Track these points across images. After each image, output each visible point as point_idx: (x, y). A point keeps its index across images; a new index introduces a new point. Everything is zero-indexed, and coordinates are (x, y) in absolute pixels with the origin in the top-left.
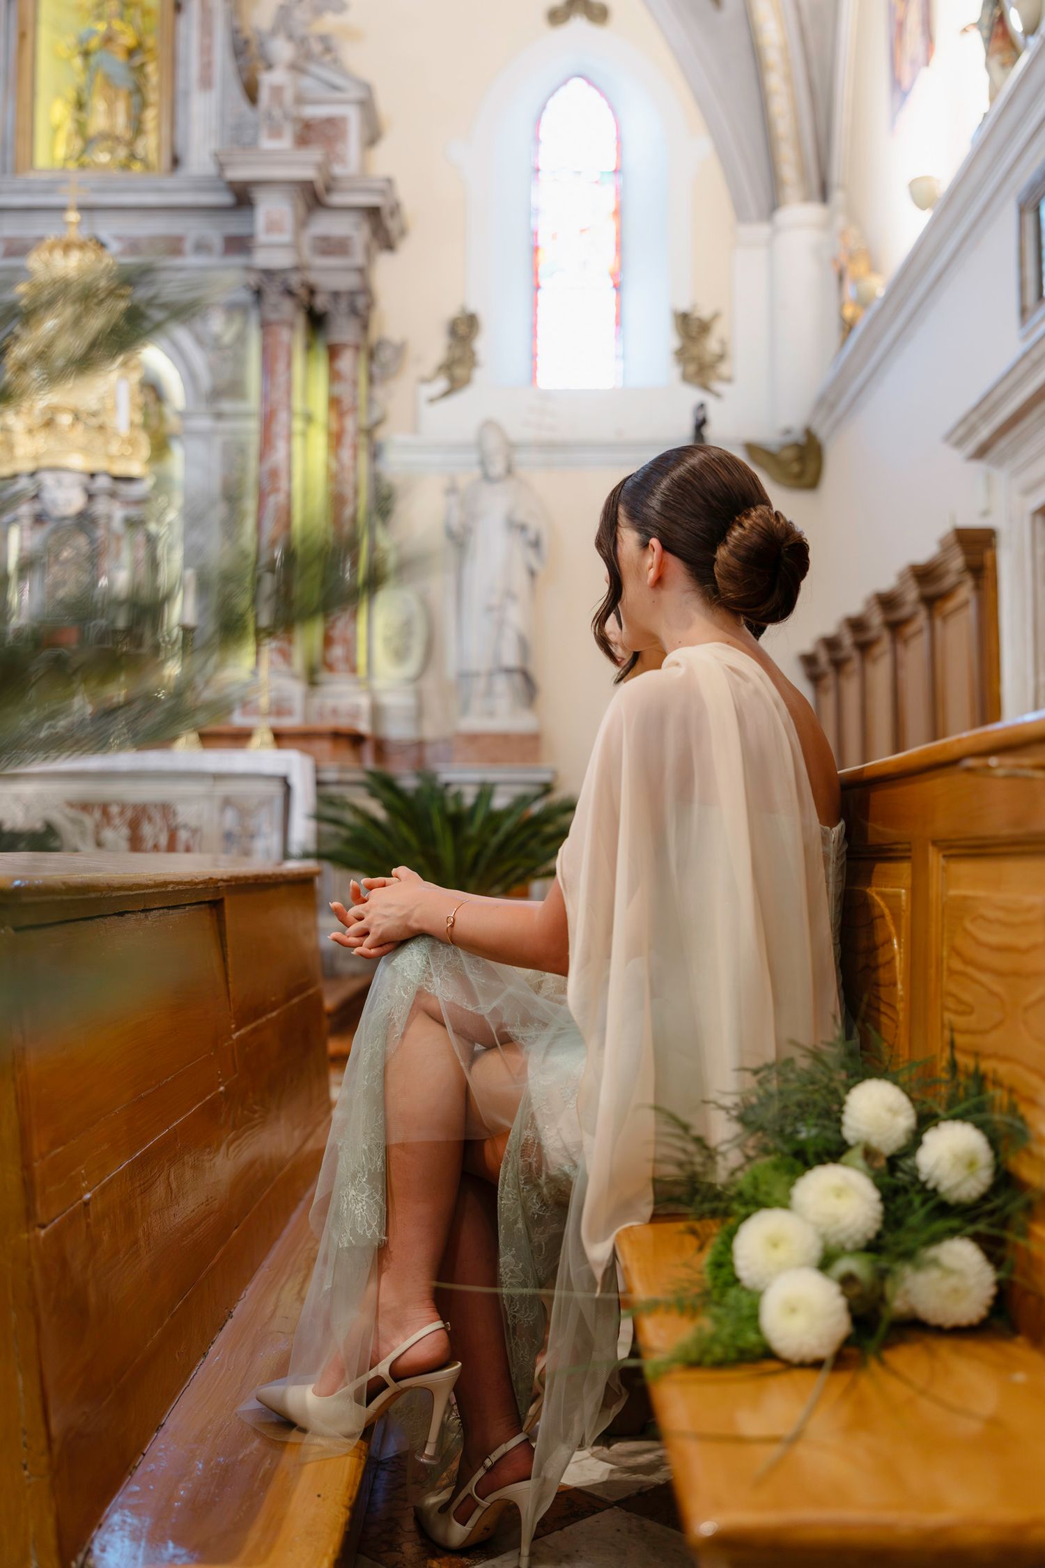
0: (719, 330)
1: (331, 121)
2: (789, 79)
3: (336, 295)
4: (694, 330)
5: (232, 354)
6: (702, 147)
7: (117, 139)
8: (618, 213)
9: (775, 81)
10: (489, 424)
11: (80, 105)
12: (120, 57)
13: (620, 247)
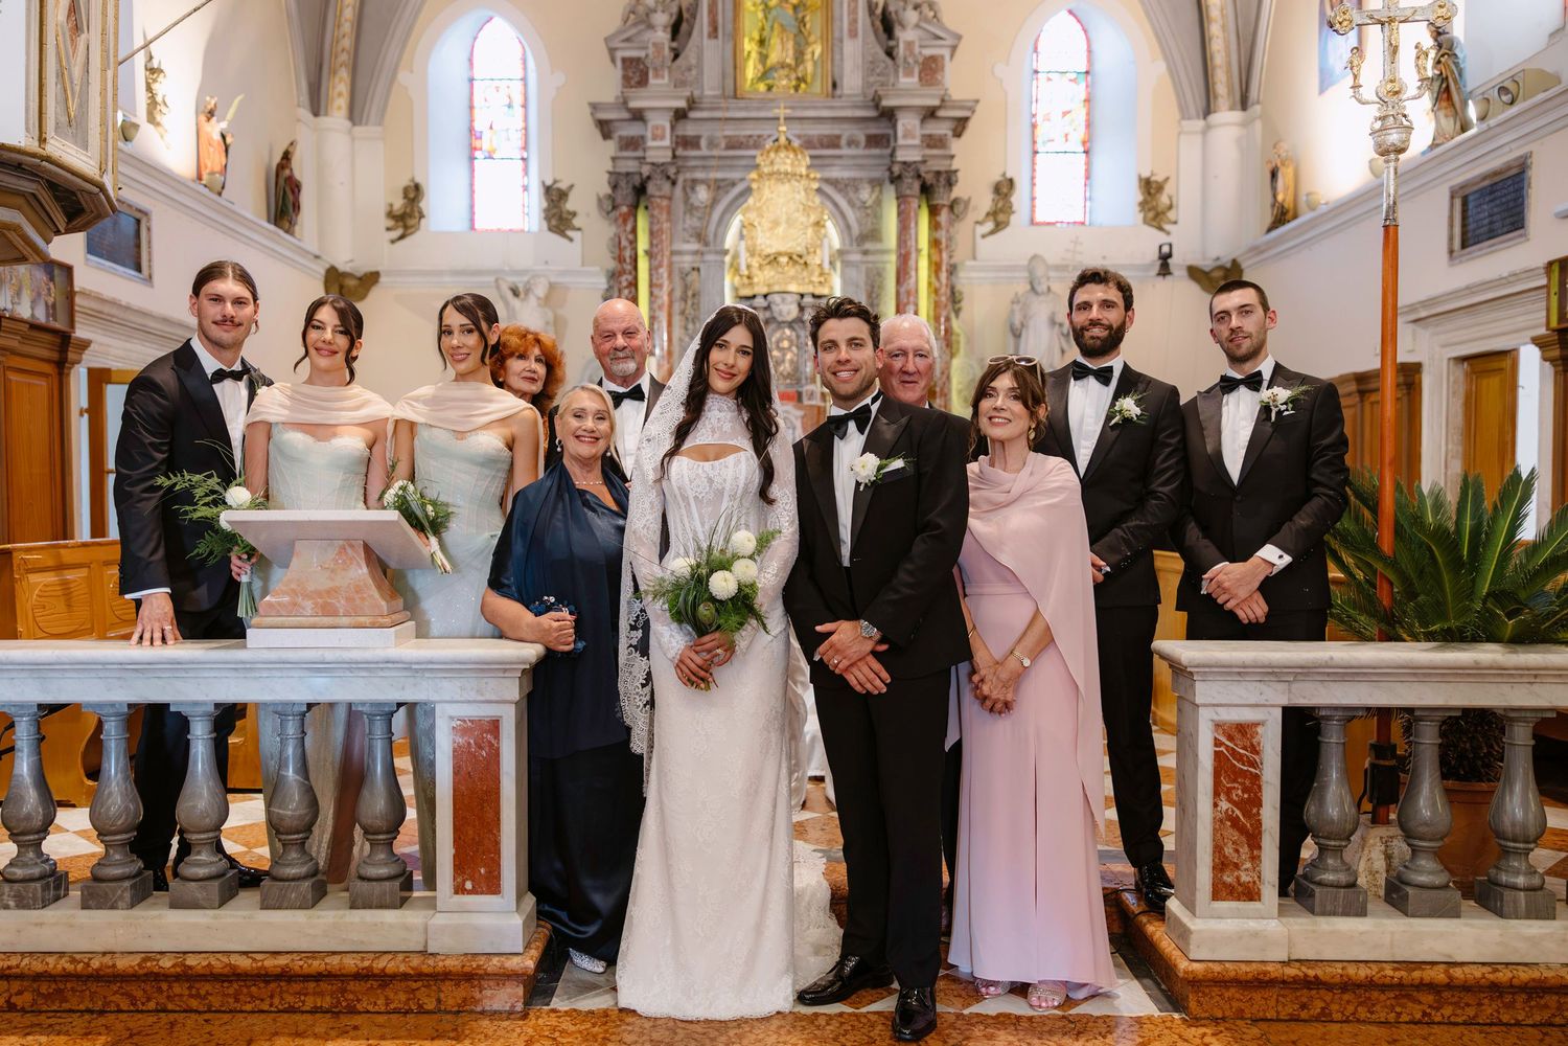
0: (1169, 189)
1: (933, 59)
2: (1224, 28)
3: (938, 173)
4: (1152, 191)
5: (874, 212)
6: (1161, 67)
7: (789, 66)
8: (1087, 101)
9: (1215, 30)
10: (1034, 257)
11: (762, 42)
12: (791, 12)
13: (1089, 125)
